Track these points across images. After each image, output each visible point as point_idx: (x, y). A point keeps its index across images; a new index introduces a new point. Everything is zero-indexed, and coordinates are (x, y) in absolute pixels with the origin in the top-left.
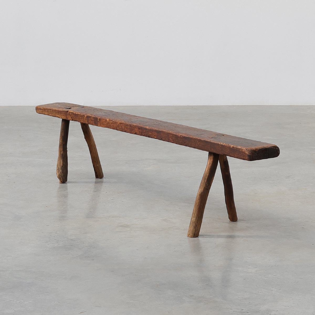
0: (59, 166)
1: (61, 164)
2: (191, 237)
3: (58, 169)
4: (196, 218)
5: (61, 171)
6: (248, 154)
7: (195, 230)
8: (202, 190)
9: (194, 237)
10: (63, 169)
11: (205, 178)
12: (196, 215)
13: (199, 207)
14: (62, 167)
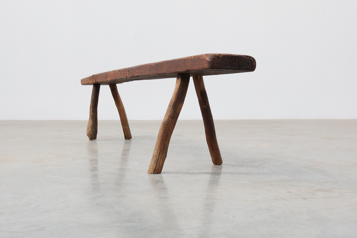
0: (89, 126)
1: (91, 124)
2: (151, 173)
3: (88, 128)
4: (158, 151)
5: (90, 129)
6: (208, 59)
7: (155, 165)
8: (167, 118)
9: (154, 174)
10: (92, 128)
11: (171, 104)
12: (157, 147)
13: (162, 138)
14: (91, 126)
